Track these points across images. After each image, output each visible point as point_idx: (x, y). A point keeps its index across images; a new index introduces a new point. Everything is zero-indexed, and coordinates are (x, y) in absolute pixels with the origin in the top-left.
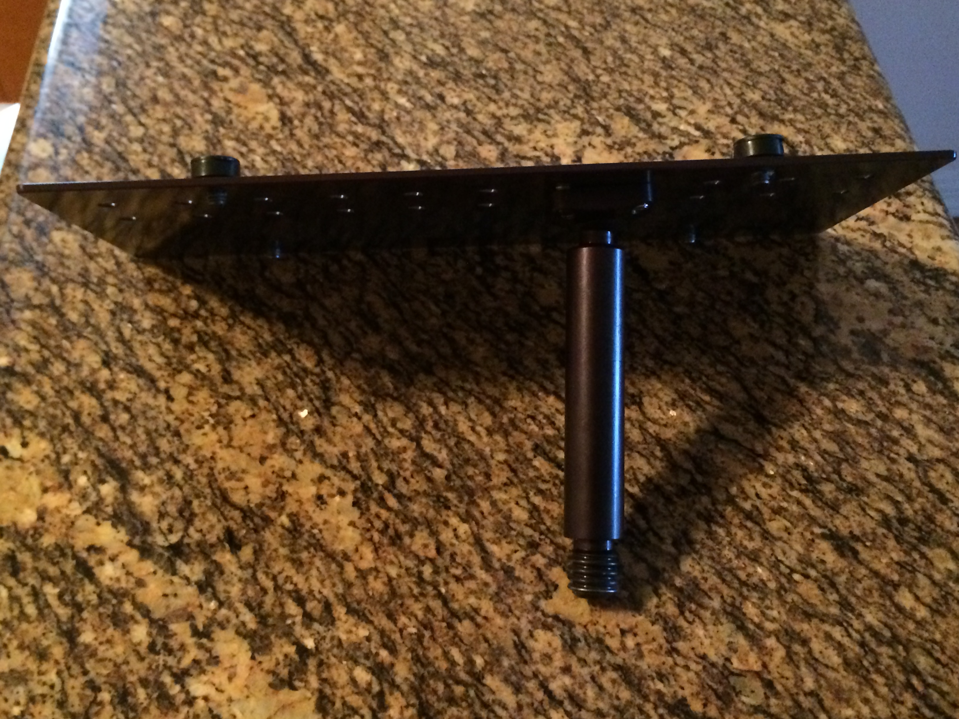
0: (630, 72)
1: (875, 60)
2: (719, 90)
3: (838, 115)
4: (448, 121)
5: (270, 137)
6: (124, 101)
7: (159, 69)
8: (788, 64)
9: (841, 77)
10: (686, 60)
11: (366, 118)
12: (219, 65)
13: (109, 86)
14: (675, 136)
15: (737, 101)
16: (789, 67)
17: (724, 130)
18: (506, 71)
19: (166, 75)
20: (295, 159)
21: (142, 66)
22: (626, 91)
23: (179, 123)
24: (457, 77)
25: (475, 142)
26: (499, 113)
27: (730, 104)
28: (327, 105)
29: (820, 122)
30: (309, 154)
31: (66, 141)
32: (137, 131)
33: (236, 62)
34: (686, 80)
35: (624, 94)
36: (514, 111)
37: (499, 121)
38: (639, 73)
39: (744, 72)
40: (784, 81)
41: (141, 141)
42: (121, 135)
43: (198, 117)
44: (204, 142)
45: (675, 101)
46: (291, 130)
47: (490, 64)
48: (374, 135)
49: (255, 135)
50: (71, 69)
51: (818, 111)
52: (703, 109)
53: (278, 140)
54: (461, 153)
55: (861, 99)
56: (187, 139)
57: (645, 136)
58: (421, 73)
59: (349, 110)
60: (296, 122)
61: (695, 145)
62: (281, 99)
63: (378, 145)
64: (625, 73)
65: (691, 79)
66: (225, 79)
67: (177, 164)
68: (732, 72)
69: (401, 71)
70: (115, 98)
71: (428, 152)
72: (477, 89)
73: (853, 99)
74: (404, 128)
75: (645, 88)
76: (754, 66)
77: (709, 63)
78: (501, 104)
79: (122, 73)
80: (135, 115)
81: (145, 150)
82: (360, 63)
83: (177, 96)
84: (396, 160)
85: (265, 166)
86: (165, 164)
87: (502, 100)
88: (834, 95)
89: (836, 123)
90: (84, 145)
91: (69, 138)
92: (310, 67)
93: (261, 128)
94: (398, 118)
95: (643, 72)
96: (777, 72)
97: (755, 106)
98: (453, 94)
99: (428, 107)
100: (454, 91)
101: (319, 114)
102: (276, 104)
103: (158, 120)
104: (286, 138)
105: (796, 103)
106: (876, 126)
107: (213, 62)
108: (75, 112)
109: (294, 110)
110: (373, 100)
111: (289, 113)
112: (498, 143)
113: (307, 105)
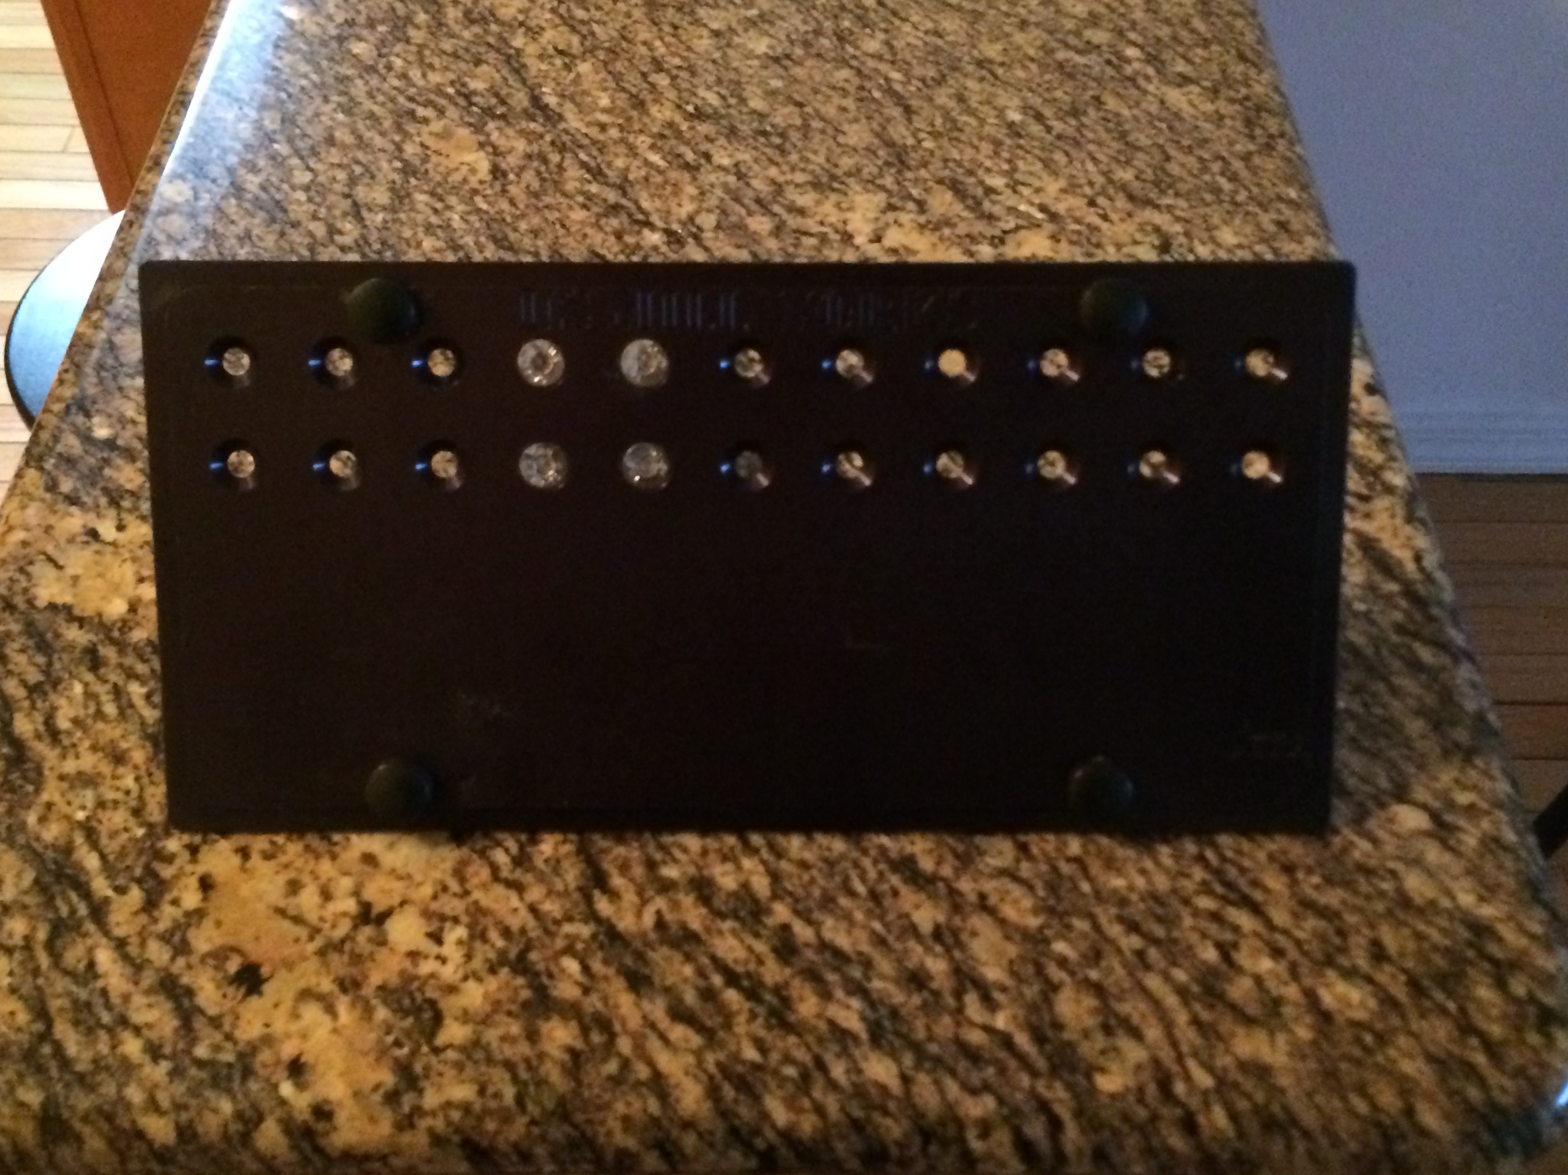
0: (963, 138)
1: (1300, 141)
2: (1079, 166)
3: (1236, 204)
4: (712, 186)
5: (475, 192)
6: (290, 141)
7: (339, 104)
8: (1176, 138)
9: (1246, 158)
10: (1041, 127)
11: (605, 176)
12: (418, 103)
13: (273, 122)
14: (1010, 218)
15: (1100, 180)
16: (1178, 142)
17: (1078, 214)
18: (798, 129)
19: (348, 112)
20: (504, 220)
21: (318, 101)
22: (955, 160)
23: (358, 170)
24: (732, 133)
25: (743, 212)
26: (781, 179)
27: (1091, 184)
28: (555, 158)
29: (1208, 210)
30: (523, 216)
31: (209, 184)
32: (303, 177)
33: (442, 102)
34: (1037, 152)
35: (951, 164)
36: (800, 177)
37: (778, 188)
38: (975, 141)
39: (1116, 145)
40: (1168, 159)
41: (307, 188)
42: (282, 181)
43: (385, 165)
44: (389, 194)
45: (1018, 176)
46: (503, 185)
47: (778, 120)
48: (612, 196)
49: (455, 189)
50: (225, 100)
51: (1208, 197)
52: (1053, 186)
53: (484, 196)
54: (724, 224)
55: (1269, 185)
56: (367, 189)
57: (971, 216)
58: (684, 126)
59: (584, 165)
60: (511, 176)
61: (1036, 230)
62: (495, 147)
63: (615, 209)
64: (957, 140)
65: (1043, 149)
66: (426, 121)
67: (350, 218)
68: (1100, 144)
69: (659, 123)
70: (278, 137)
71: (680, 221)
72: (755, 148)
73: (1259, 185)
74: (653, 190)
75: (981, 157)
76: (1131, 138)
77: (1070, 132)
78: (785, 168)
79: (291, 107)
80: (302, 158)
81: (310, 200)
82: (605, 111)
83: (360, 137)
84: (636, 228)
85: (464, 226)
86: (335, 218)
87: (787, 163)
88: (1233, 178)
89: (1228, 212)
90: (232, 190)
91: (214, 181)
92: (538, 112)
93: (465, 181)
94: (646, 179)
95: (981, 139)
96: (1161, 147)
97: (1123, 187)
98: (723, 153)
99: (687, 166)
100: (725, 149)
101: (543, 168)
102: (488, 154)
103: (332, 165)
104: (496, 194)
105: (1181, 186)
106: (1282, 218)
107: (411, 99)
108: (225, 151)
109: (511, 161)
110: (617, 155)
111: (504, 166)
112: (775, 215)
113: (529, 157)
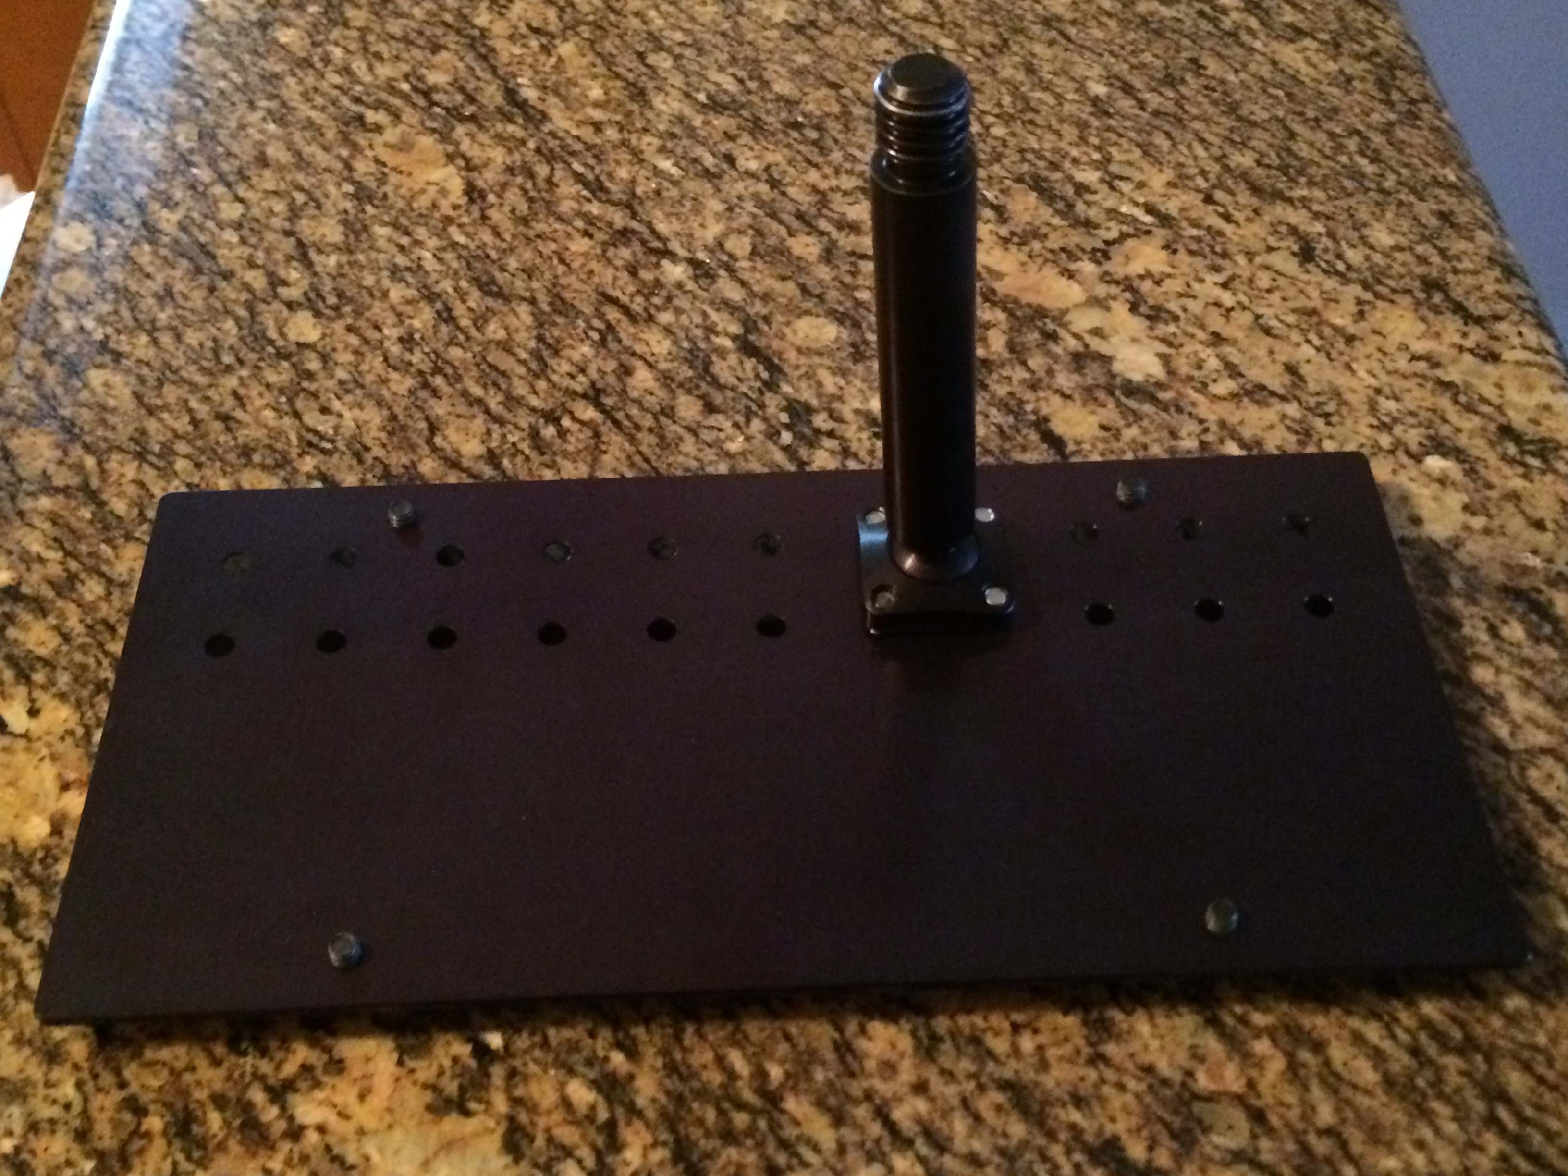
0: (1039, 120)
1: (1445, 105)
2: (1186, 151)
3: (1382, 191)
4: (740, 198)
5: (448, 220)
6: (212, 163)
7: (269, 111)
8: (1298, 109)
9: (1387, 130)
10: (1133, 102)
11: (607, 191)
12: (368, 106)
13: (188, 139)
14: (1112, 224)
15: (1215, 168)
16: (1301, 114)
17: (1194, 214)
18: (837, 118)
19: (281, 121)
20: (488, 256)
21: (243, 107)
22: (1033, 151)
23: (300, 198)
24: (757, 127)
25: (783, 231)
26: (824, 185)
27: (1203, 173)
28: (542, 170)
29: (1352, 202)
30: (512, 250)
31: (115, 227)
32: (231, 211)
33: (397, 102)
34: (1132, 134)
35: (1030, 156)
36: (848, 183)
37: (823, 199)
38: (1054, 123)
39: (1228, 122)
40: (1292, 135)
41: (238, 226)
42: (206, 216)
43: (332, 189)
44: (341, 229)
45: (1114, 168)
46: (482, 210)
47: (811, 107)
48: (619, 219)
49: (423, 218)
50: (127, 113)
51: (1349, 184)
52: (1158, 180)
53: (460, 226)
54: (762, 249)
55: (1420, 165)
56: (313, 224)
57: (1063, 223)
58: (697, 121)
59: (579, 178)
60: (491, 198)
61: (1144, 237)
62: (467, 160)
63: (624, 235)
64: (1031, 122)
65: (1139, 131)
66: (378, 129)
67: (295, 264)
68: (1206, 120)
69: (665, 117)
70: (195, 158)
71: (705, 247)
72: (788, 146)
73: (1407, 165)
74: (668, 209)
75: (1063, 145)
76: (1244, 112)
77: (1170, 107)
78: (828, 171)
79: (209, 118)
80: (229, 185)
81: (243, 241)
82: (597, 105)
83: (298, 154)
84: (654, 259)
85: (438, 267)
86: (276, 263)
87: (829, 163)
88: (1375, 159)
89: (1378, 204)
90: (144, 232)
91: (121, 221)
92: (515, 110)
93: (435, 206)
94: (658, 193)
95: (1062, 121)
96: (1280, 121)
97: (1244, 176)
98: (749, 154)
99: (708, 174)
100: (752, 149)
101: (529, 185)
102: (459, 169)
103: (266, 192)
104: (474, 221)
105: (1312, 170)
106: (1444, 208)
107: (358, 100)
108: (131, 180)
109: (487, 178)
110: (618, 163)
111: (480, 183)
112: (822, 233)
113: (510, 170)
